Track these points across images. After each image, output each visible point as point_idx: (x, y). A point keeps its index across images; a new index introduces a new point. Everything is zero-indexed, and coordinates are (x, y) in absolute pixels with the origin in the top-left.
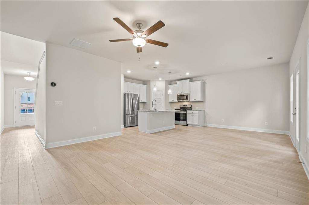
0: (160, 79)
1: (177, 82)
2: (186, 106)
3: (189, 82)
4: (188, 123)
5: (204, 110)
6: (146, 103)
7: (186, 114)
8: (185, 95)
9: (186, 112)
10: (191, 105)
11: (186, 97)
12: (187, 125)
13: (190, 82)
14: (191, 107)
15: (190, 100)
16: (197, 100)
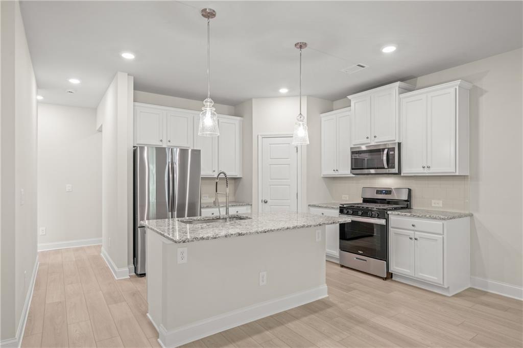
0: (284, 91)
1: (349, 97)
2: (388, 192)
3: (400, 93)
4: (393, 268)
5: (471, 215)
6: (241, 178)
7: (384, 229)
8: (383, 150)
9: (383, 222)
10: (410, 191)
11: (385, 158)
12: (390, 276)
13: (402, 96)
14: (409, 200)
15: (405, 171)
16: (436, 170)
